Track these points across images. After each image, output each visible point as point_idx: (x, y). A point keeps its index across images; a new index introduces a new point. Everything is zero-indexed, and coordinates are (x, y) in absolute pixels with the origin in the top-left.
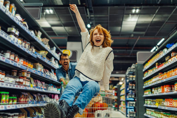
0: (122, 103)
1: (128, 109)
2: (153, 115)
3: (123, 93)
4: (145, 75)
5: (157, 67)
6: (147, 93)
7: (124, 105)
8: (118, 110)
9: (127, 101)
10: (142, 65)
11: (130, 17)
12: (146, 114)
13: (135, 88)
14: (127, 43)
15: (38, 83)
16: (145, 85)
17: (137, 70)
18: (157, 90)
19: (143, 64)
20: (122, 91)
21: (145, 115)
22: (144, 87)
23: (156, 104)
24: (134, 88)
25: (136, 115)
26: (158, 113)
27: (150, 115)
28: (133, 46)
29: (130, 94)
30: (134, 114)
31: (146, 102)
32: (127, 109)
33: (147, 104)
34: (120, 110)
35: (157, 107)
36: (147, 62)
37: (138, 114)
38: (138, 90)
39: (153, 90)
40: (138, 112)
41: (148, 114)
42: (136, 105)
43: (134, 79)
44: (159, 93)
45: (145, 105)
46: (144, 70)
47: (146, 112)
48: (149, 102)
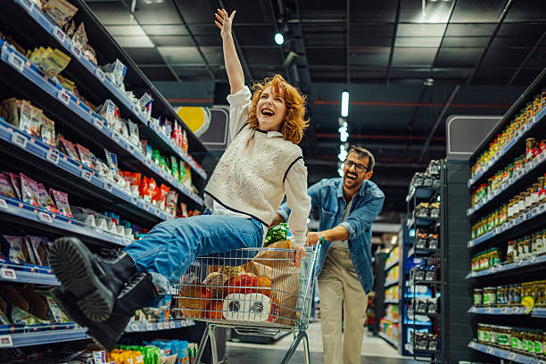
0: (390, 309)
1: (410, 330)
2: (507, 344)
3: (394, 276)
4: (476, 199)
5: (529, 155)
6: (485, 264)
7: (395, 316)
8: (376, 335)
9: (405, 304)
10: (464, 163)
11: (424, 14)
12: (478, 342)
13: (439, 247)
14: (411, 124)
15: (25, 188)
16: (476, 237)
17: (446, 182)
18: (526, 248)
19: (468, 159)
20: (392, 272)
21: (473, 345)
22: (471, 244)
23: (523, 303)
24: (433, 247)
25: (439, 347)
26: (533, 339)
27: (496, 345)
28: (429, 131)
29: (419, 269)
30: (432, 343)
31: (477, 298)
32: (405, 327)
33: (481, 305)
34: (381, 334)
35: (527, 312)
36: (485, 148)
37: (447, 343)
38: (447, 255)
39: (510, 249)
40: (447, 336)
41: (486, 344)
42: (439, 311)
43: (434, 215)
44: (540, 255)
45: (474, 310)
46: (472, 182)
47: (476, 336)
48: (489, 298)
